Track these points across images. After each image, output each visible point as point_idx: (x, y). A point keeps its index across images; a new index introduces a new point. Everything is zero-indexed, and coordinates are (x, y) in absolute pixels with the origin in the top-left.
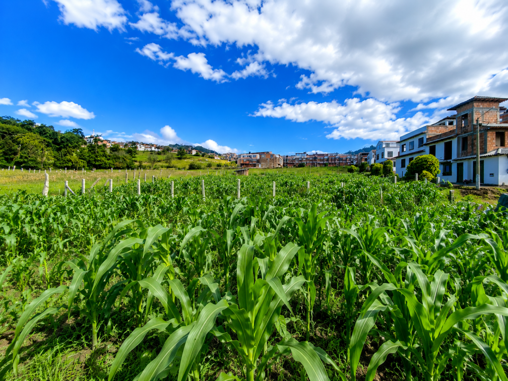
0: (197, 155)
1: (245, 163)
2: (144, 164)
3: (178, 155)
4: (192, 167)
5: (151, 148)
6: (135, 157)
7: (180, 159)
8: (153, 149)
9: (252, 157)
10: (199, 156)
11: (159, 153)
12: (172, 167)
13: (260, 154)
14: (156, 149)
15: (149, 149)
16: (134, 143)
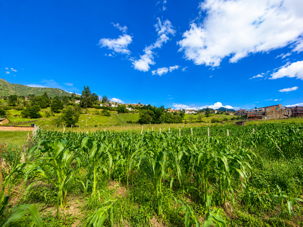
0: (218, 113)
1: (251, 116)
2: (187, 121)
3: (205, 114)
4: (213, 121)
5: (192, 112)
6: (183, 117)
7: (207, 116)
8: (193, 112)
9: (258, 111)
10: (219, 114)
11: (195, 114)
12: (201, 122)
13: (265, 108)
14: (195, 112)
15: (191, 113)
16: (184, 110)
